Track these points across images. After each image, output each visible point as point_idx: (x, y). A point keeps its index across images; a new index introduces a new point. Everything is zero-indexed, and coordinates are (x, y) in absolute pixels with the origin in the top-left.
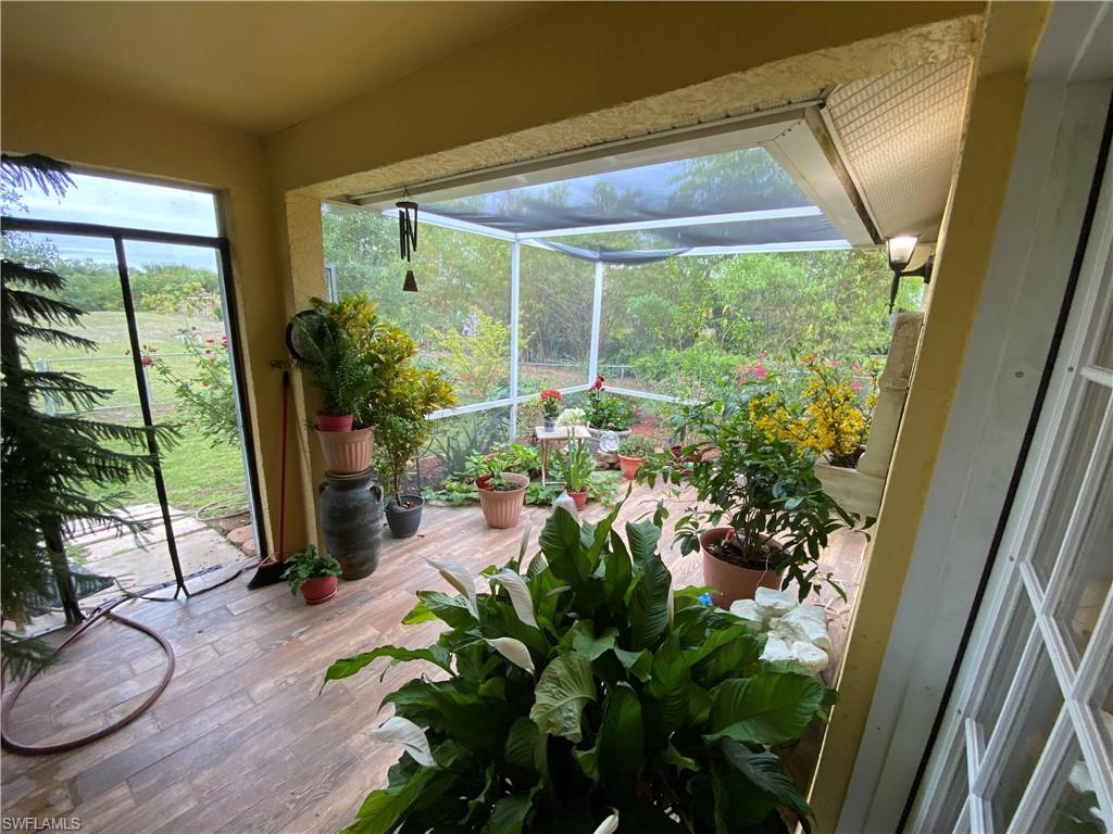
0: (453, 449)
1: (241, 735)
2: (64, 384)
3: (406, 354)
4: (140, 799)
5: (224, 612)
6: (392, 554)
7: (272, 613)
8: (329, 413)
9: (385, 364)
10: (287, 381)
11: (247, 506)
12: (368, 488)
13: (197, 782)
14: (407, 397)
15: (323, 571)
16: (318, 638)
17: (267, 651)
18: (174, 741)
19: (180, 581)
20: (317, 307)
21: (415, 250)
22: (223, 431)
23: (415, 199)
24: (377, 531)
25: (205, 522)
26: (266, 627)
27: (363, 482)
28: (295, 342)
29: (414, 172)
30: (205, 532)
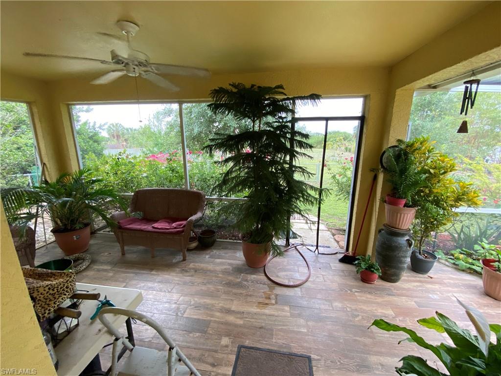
0: (464, 233)
1: (326, 317)
2: (303, 170)
3: (449, 170)
4: (292, 315)
5: (329, 266)
6: (410, 279)
7: (346, 276)
8: (394, 196)
9: (434, 175)
10: (375, 178)
11: (345, 227)
12: (405, 239)
13: (309, 323)
14: (443, 195)
15: (372, 269)
16: (364, 298)
17: (342, 291)
18: (304, 303)
19: (317, 246)
20: (399, 144)
21: (471, 108)
22: (342, 195)
23: (478, 77)
24: (404, 263)
25: (328, 228)
26: (343, 281)
27: (403, 235)
28: (384, 160)
29: (487, 59)
30: (327, 232)
